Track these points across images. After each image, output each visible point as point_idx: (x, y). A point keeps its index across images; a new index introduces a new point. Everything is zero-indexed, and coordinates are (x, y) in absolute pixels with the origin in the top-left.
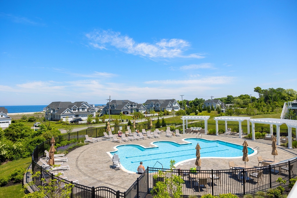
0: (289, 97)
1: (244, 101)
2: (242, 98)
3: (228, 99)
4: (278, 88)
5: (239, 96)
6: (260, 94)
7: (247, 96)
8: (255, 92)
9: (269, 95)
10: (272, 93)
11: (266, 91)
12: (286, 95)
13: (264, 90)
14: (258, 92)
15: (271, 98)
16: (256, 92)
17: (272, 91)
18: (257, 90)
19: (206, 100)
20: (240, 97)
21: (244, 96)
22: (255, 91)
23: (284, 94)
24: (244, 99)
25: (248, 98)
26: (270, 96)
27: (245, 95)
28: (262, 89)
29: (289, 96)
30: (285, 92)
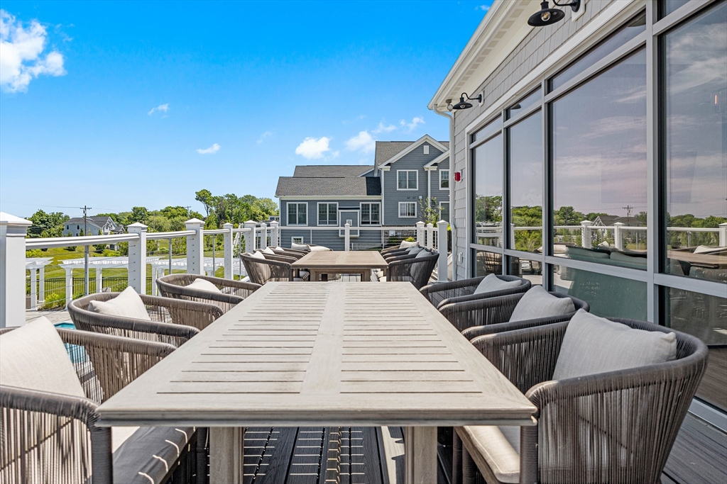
0: (263, 215)
1: (173, 223)
2: (169, 214)
3: (135, 216)
4: (247, 196)
5: (163, 208)
6: (208, 207)
7: (181, 209)
8: (198, 201)
9: (227, 210)
10: (233, 205)
11: (220, 199)
12: (259, 211)
13: (216, 198)
14: (204, 200)
15: (230, 215)
16: (201, 201)
17: (232, 199)
18: (203, 197)
19: (71, 218)
20: (165, 211)
21: (174, 210)
22: (197, 199)
23: (255, 209)
24: (174, 216)
25: (183, 215)
26: (228, 212)
27: (176, 209)
28: (213, 196)
29: (264, 213)
30: (258, 204)
